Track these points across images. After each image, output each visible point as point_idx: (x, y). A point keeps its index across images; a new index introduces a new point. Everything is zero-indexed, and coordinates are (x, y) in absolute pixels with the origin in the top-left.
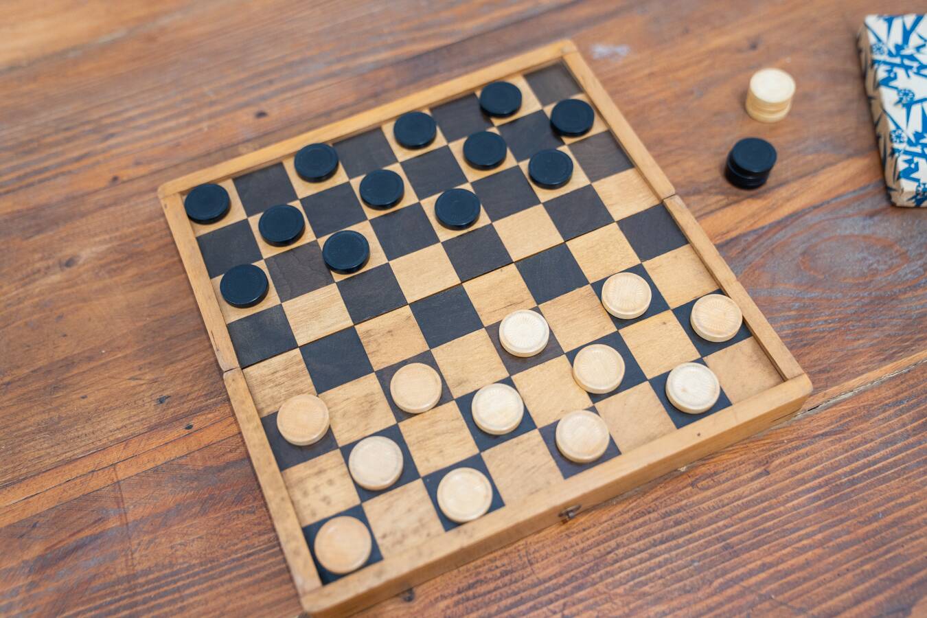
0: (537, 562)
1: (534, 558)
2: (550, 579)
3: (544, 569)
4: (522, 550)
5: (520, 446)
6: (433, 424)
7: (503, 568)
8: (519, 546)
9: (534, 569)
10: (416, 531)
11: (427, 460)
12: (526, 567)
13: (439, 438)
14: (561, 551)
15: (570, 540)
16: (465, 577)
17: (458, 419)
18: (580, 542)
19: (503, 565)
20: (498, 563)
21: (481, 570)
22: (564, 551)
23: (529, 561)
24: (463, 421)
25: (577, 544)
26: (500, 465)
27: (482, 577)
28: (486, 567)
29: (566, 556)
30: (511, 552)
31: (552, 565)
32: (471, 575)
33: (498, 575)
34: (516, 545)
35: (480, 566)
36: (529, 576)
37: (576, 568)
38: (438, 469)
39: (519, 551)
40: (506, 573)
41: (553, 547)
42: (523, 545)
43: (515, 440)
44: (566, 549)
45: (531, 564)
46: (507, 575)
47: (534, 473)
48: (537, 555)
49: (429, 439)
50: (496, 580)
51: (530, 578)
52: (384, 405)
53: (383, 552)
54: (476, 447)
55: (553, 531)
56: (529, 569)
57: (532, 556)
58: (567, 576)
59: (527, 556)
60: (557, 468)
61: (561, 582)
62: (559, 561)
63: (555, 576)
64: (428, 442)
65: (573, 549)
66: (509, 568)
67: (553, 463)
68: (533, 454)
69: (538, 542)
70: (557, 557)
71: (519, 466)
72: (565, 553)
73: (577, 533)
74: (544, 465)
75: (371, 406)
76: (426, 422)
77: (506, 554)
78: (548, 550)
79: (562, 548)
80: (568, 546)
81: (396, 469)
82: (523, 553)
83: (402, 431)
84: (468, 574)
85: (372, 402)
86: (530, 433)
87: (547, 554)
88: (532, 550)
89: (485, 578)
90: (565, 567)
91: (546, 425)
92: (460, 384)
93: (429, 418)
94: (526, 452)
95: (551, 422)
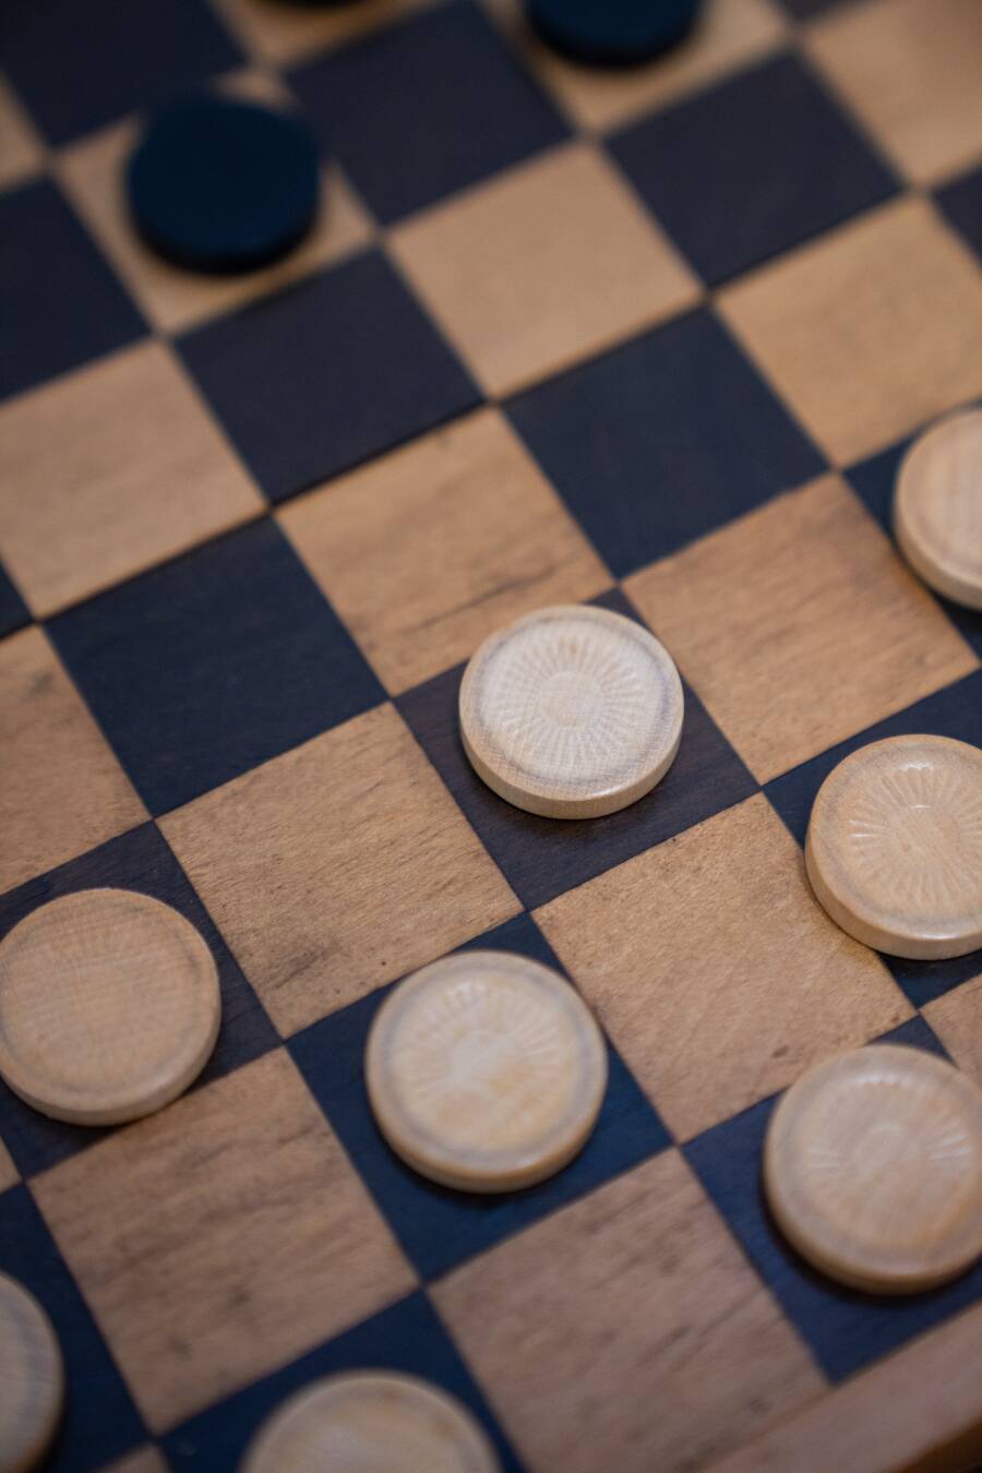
5: (606, 1236)
11: (176, 1345)
17: (306, 1131)
24: (333, 1141)
26: (519, 1339)
43: (579, 1210)
49: (177, 1242)
54: (401, 1256)
64: (173, 1258)
67: (764, 1308)
68: (669, 1267)
74: (728, 1314)
76: (158, 1164)
86: (642, 1167)
91: (711, 1120)
92: (304, 962)
93: (173, 1143)
94: (637, 1260)
95: (738, 1106)
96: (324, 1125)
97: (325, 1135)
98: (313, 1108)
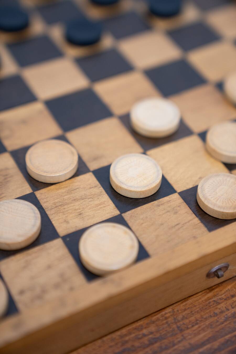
0: (188, 328)
1: (184, 324)
2: (203, 344)
3: (196, 335)
4: (169, 317)
5: (161, 207)
6: (70, 192)
7: (151, 336)
8: (166, 314)
9: (185, 335)
10: (57, 286)
11: (66, 222)
12: (177, 334)
13: (77, 203)
14: (211, 316)
15: (219, 306)
16: (111, 347)
17: (95, 187)
18: (230, 308)
19: (151, 333)
20: (145, 331)
21: (127, 338)
22: (214, 316)
23: (178, 327)
24: (102, 188)
25: (228, 310)
26: (142, 224)
27: (128, 345)
28: (133, 335)
29: (217, 321)
30: (158, 319)
31: (203, 330)
32: (117, 344)
33: (147, 342)
34: (163, 313)
35: (126, 335)
36: (179, 342)
37: (230, 333)
38: (78, 229)
39: (166, 318)
40: (155, 340)
41: (202, 313)
42: (170, 312)
43: (156, 202)
44: (216, 315)
45: (181, 331)
46: (156, 342)
47: (179, 229)
48: (186, 321)
49: (67, 204)
50: (144, 348)
51: (181, 345)
52: (19, 178)
53: (20, 306)
54: (116, 209)
55: (200, 299)
56: (179, 337)
57: (181, 323)
58: (222, 340)
59: (176, 323)
60: (201, 225)
61: (216, 347)
62: (210, 325)
63: (209, 341)
64: (66, 207)
65: (224, 314)
66: (158, 335)
67: (196, 220)
68: (176, 213)
69: (185, 310)
70: (207, 322)
71: (162, 224)
72: (216, 318)
73: (226, 299)
74: (189, 222)
75: (5, 179)
76: (63, 191)
77: (153, 322)
78: (198, 316)
79: (212, 314)
80: (217, 311)
81: (34, 226)
82: (170, 320)
83: (39, 198)
84: (113, 344)
85: (6, 175)
86: (170, 196)
87: (197, 320)
88: (180, 317)
89: (133, 346)
90: (218, 332)
91: (185, 189)
92: (96, 159)
93: (66, 187)
94: (168, 212)
95: (191, 187)
96: (100, 185)
97: (100, 187)
98: (97, 183)
